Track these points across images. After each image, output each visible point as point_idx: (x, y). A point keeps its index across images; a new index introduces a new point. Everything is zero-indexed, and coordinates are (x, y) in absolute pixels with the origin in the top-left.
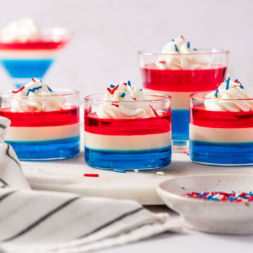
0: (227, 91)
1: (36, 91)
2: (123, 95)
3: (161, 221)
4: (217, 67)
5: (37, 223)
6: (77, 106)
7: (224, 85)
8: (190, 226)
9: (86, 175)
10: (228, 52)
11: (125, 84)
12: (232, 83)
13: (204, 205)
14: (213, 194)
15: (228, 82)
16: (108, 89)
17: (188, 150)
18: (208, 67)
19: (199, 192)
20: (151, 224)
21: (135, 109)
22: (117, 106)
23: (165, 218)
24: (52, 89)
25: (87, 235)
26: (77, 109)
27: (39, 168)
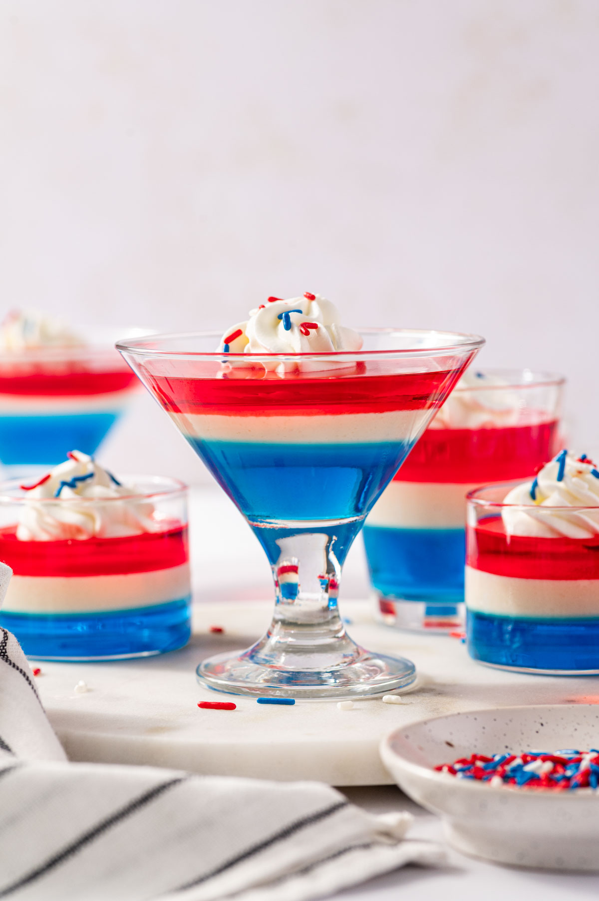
0: (561, 484)
1: (79, 484)
3: (392, 837)
4: (534, 420)
5: (72, 850)
6: (183, 523)
7: (552, 466)
8: (465, 846)
9: (204, 705)
10: (561, 382)
12: (572, 464)
13: (504, 798)
14: (526, 759)
15: (562, 461)
17: (461, 630)
18: (513, 421)
19: (489, 756)
20: (366, 846)
23: (402, 825)
24: (119, 478)
25: (200, 881)
26: (184, 530)
27: (86, 685)
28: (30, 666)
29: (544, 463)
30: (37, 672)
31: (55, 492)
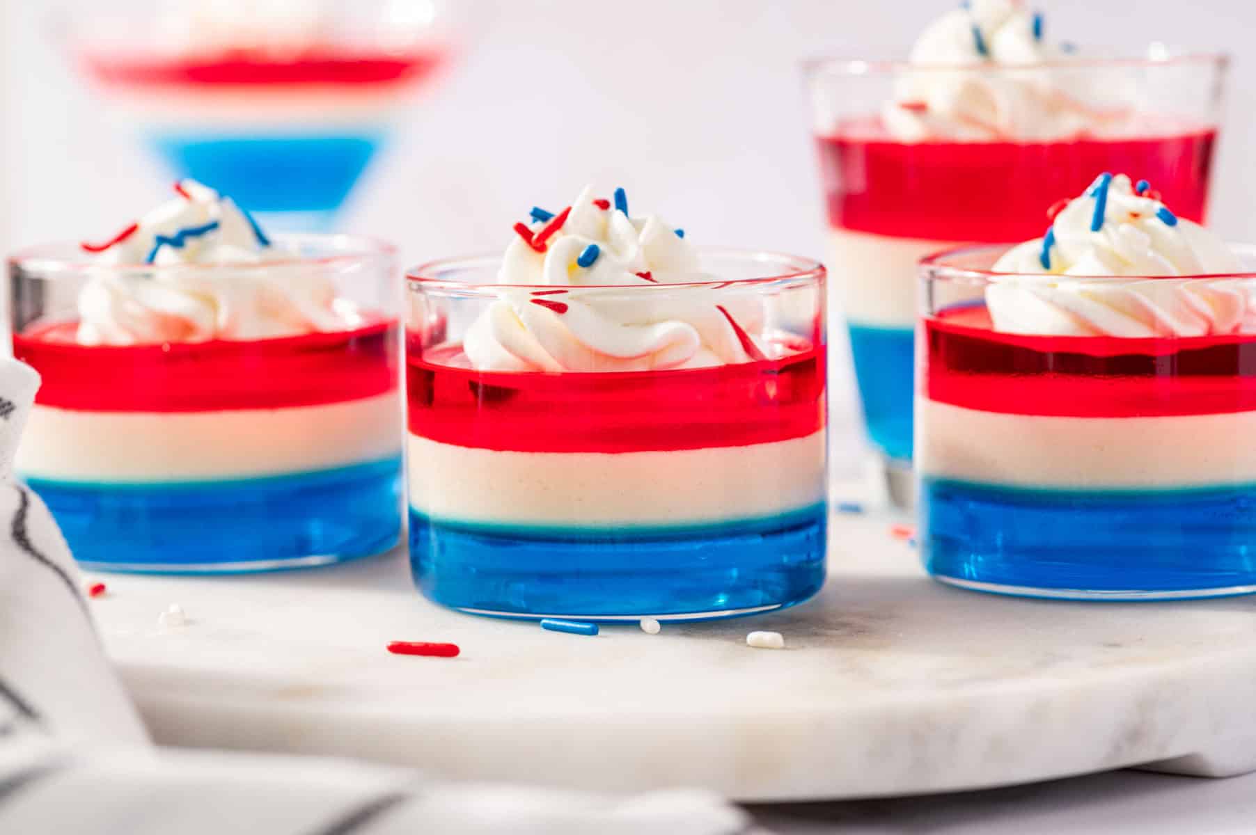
0: (1099, 237)
1: (191, 243)
2: (590, 258)
9: (400, 648)
10: (1224, 63)
11: (604, 205)
12: (1119, 201)
15: (1102, 195)
16: (521, 229)
21: (649, 323)
22: (560, 308)
26: (390, 330)
27: (182, 612)
28: (86, 579)
29: (1066, 200)
30: (98, 590)
31: (145, 255)
